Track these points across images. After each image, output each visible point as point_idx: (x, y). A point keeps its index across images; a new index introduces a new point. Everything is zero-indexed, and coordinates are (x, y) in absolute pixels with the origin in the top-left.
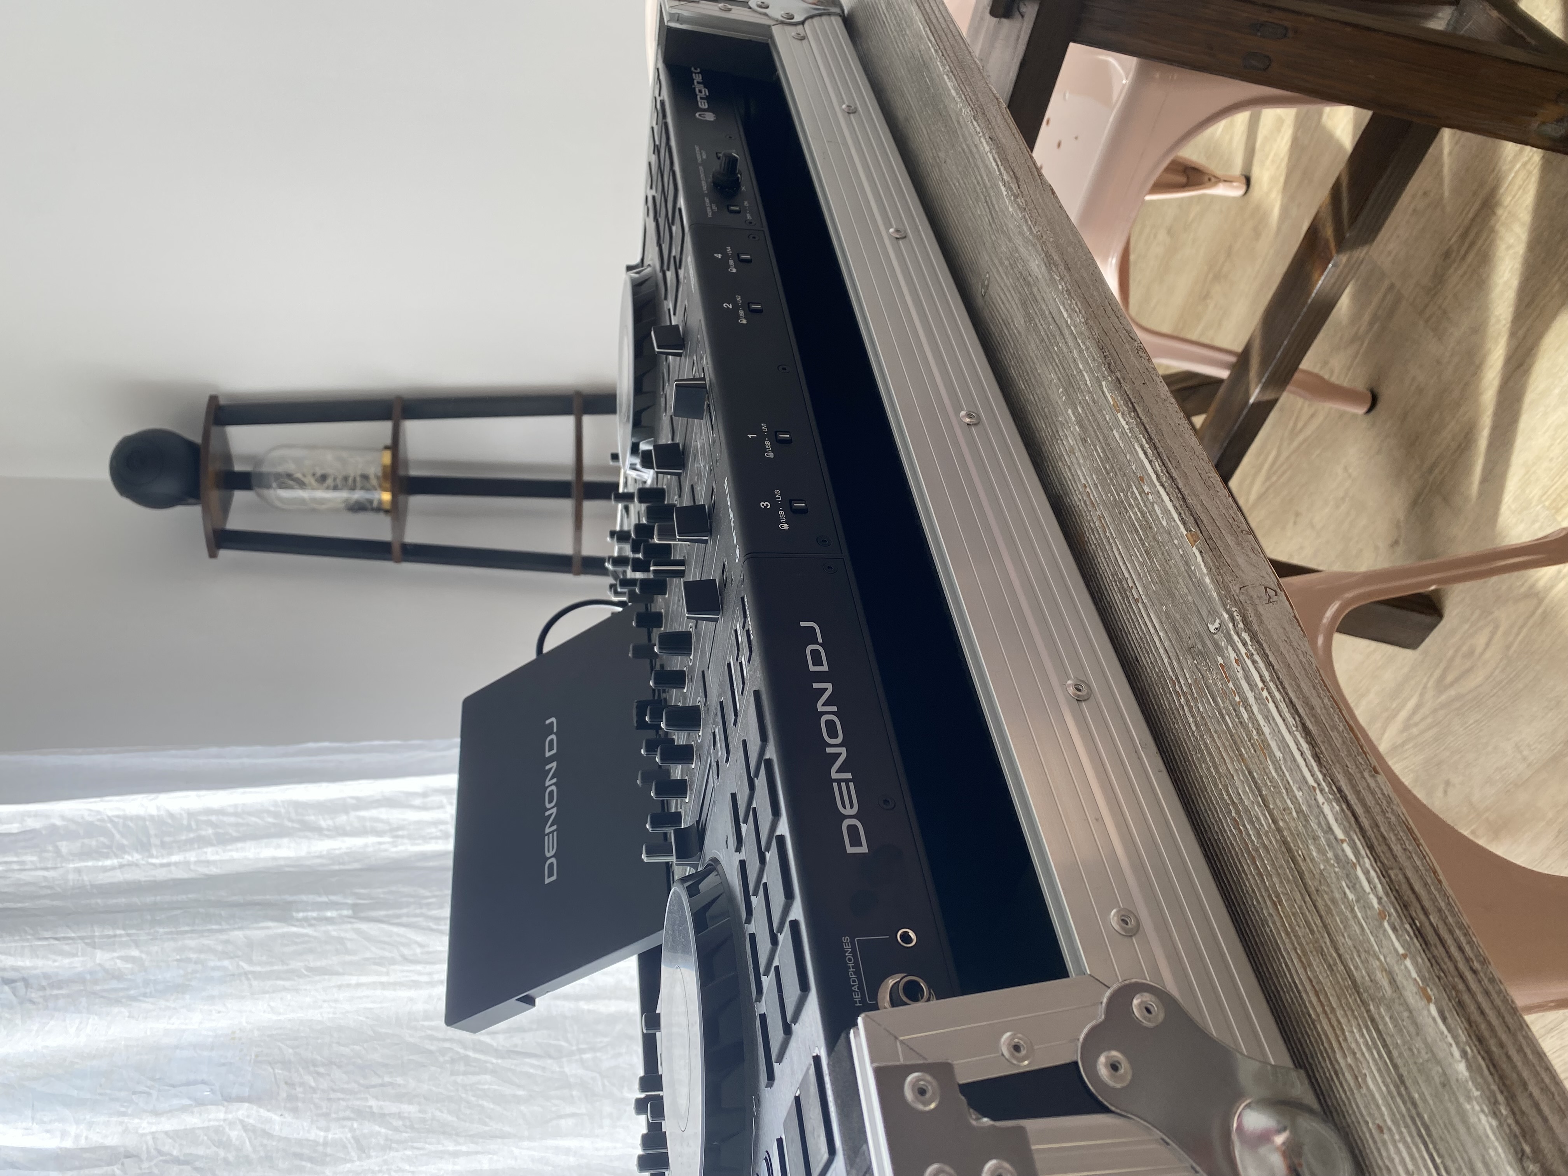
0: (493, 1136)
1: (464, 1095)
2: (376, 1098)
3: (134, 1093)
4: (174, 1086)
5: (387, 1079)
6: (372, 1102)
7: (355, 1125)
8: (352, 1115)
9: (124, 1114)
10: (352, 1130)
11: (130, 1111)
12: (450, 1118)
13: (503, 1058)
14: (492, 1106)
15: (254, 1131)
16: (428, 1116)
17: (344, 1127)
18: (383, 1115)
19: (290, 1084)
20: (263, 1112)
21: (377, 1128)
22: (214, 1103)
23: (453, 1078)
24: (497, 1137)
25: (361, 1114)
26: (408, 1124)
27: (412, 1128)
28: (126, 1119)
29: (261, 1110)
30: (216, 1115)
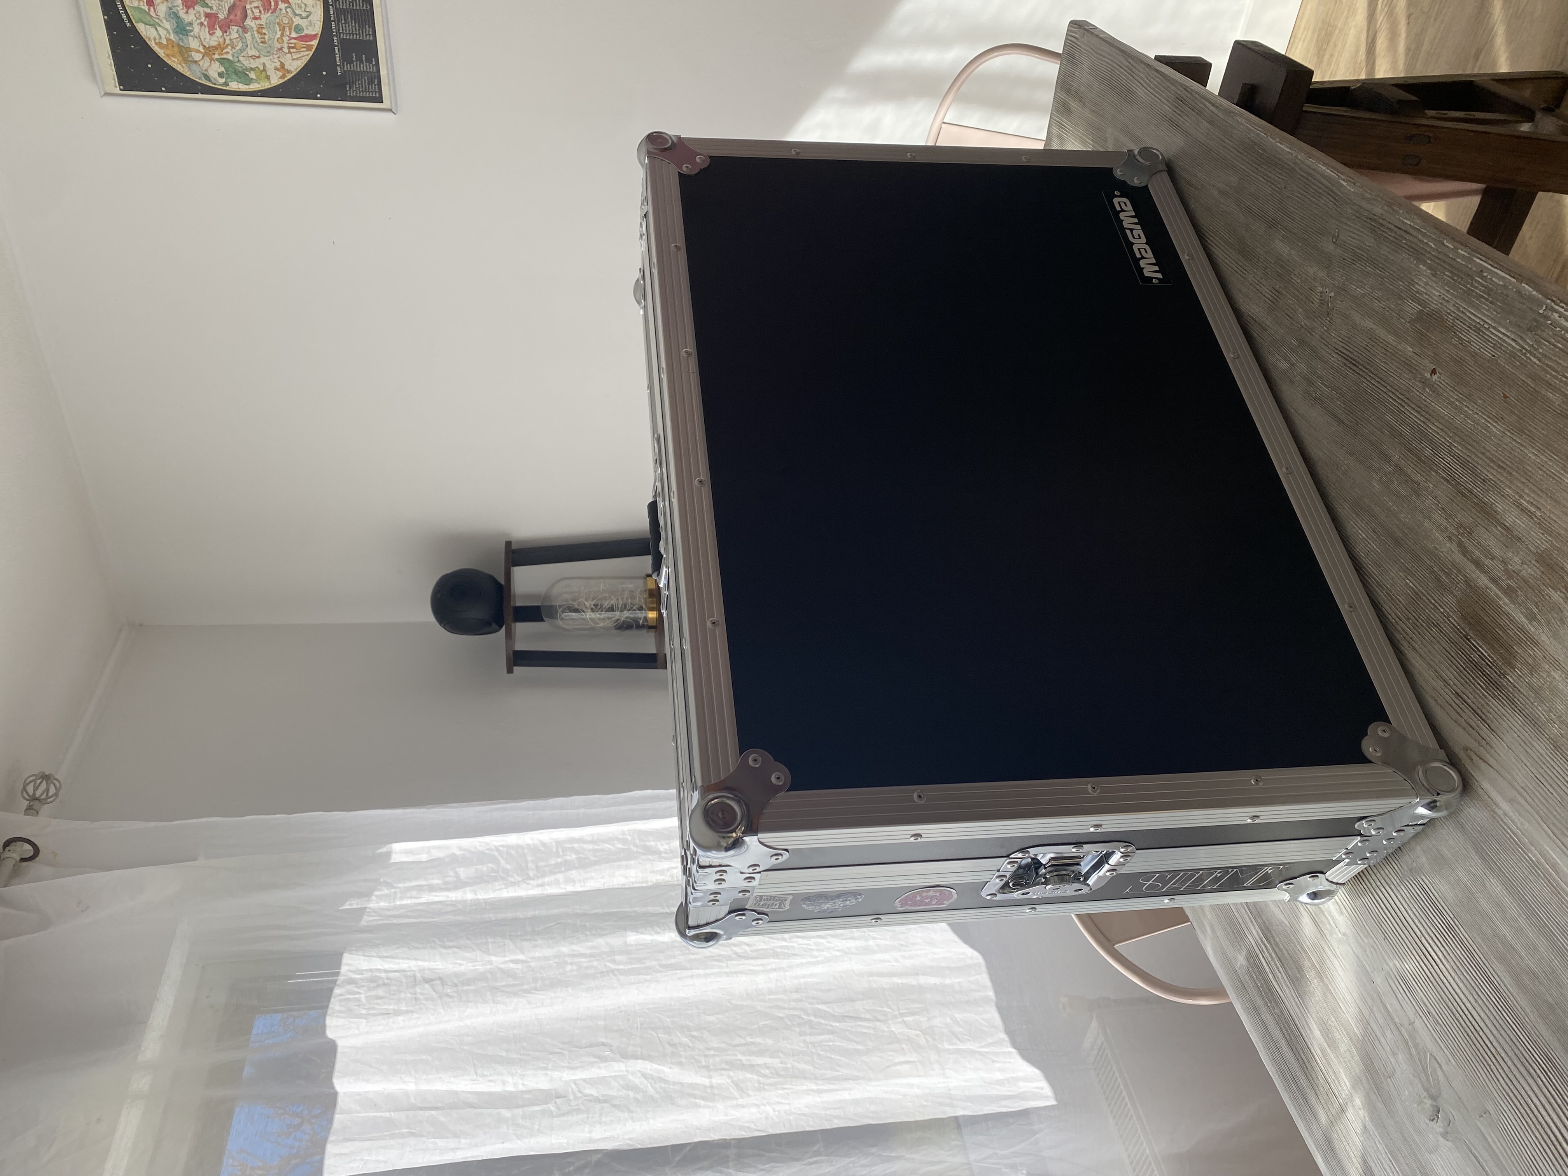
0: (846, 1079)
1: (814, 1050)
2: (743, 1054)
3: (551, 1053)
4: (581, 1048)
5: (749, 1039)
6: (740, 1057)
7: (732, 1074)
8: (726, 1067)
9: (546, 1069)
10: (729, 1077)
11: (550, 1066)
12: (806, 1067)
13: (839, 1022)
14: (838, 1057)
15: (652, 1077)
16: (789, 1066)
17: (722, 1075)
18: (752, 1066)
19: (673, 1045)
20: (655, 1066)
21: (749, 1076)
22: (613, 1060)
23: (802, 1038)
24: (849, 1079)
25: (733, 1065)
26: (773, 1071)
27: (779, 1075)
28: (549, 1072)
29: (654, 1065)
30: (618, 1068)
